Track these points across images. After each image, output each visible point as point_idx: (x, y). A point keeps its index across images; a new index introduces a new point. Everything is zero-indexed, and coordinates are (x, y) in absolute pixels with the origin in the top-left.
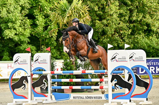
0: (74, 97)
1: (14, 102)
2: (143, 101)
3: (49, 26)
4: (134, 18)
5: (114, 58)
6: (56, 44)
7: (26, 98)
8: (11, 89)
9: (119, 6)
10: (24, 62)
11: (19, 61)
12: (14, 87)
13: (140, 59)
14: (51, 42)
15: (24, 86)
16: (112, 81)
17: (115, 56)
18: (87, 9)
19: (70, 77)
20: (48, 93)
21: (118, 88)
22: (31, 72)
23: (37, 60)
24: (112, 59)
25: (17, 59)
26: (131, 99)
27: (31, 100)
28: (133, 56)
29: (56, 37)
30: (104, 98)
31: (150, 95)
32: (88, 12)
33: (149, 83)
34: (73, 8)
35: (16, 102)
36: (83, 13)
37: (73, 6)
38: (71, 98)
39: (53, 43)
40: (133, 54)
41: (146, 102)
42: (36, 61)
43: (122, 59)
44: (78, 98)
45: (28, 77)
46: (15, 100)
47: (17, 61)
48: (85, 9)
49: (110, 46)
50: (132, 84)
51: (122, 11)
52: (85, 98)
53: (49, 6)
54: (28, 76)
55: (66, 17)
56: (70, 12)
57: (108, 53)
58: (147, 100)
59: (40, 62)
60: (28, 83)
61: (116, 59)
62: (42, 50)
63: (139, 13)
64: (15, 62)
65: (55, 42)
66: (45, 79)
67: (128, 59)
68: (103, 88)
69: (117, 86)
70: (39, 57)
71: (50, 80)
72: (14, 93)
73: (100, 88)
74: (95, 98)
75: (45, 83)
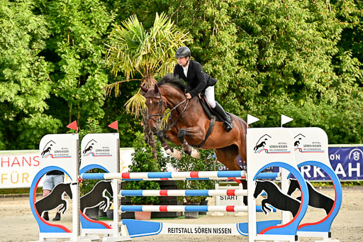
0: (169, 230)
1: (41, 239)
3: (90, 77)
5: (261, 145)
6: (104, 114)
7: (67, 231)
8: (35, 211)
9: (236, 34)
10: (64, 153)
13: (315, 148)
14: (94, 110)
15: (63, 205)
16: (255, 196)
17: (263, 140)
18: (184, 41)
19: (149, 186)
20: (112, 218)
21: (270, 210)
22: (79, 174)
23: (89, 149)
24: (258, 147)
25: (49, 146)
27: (79, 234)
28: (300, 141)
29: (104, 99)
30: (235, 232)
34: (154, 37)
35: (45, 239)
37: (155, 34)
38: (164, 231)
40: (300, 136)
41: (327, 241)
42: (86, 151)
43: (278, 148)
44: (178, 231)
46: (43, 235)
47: (47, 151)
48: (180, 40)
50: (300, 202)
51: (243, 45)
52: (193, 231)
53: (89, 34)
54: (73, 184)
58: (330, 236)
59: (95, 153)
61: (265, 148)
62: (89, 128)
63: (279, 49)
66: (106, 190)
67: (291, 147)
68: (233, 211)
69: (267, 205)
70: (93, 142)
71: (118, 193)
72: (41, 219)
73: (228, 210)
74: (215, 231)
75: (107, 198)
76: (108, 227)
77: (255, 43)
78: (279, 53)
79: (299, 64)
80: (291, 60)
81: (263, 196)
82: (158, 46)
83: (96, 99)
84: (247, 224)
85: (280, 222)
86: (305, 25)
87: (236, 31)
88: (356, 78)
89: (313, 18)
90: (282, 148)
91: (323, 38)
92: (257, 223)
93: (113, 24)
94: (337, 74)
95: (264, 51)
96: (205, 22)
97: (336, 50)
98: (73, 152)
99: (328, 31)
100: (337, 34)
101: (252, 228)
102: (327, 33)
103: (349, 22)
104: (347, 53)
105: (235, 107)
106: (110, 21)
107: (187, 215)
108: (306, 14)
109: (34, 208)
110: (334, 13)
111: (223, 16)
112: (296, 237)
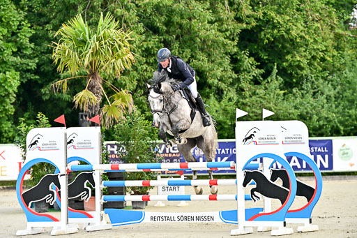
0: (152, 218)
1: (29, 228)
5: (250, 137)
7: (56, 220)
8: (23, 202)
10: (52, 146)
11: (39, 144)
13: (296, 139)
14: (4, 107)
16: (245, 185)
17: (251, 132)
20: (95, 210)
21: (259, 198)
23: (70, 142)
24: (246, 139)
25: (36, 139)
27: (68, 223)
30: (218, 220)
31: (316, 212)
32: (129, 45)
33: (314, 188)
34: (102, 35)
35: (32, 228)
36: (120, 46)
38: (147, 220)
41: (308, 227)
42: (68, 144)
43: (267, 140)
44: (161, 219)
46: (30, 225)
48: (124, 38)
49: (240, 113)
51: (150, 44)
52: (176, 219)
54: (61, 175)
55: (88, 55)
56: (98, 43)
57: (236, 128)
58: (310, 222)
59: (76, 145)
60: (60, 189)
61: (254, 140)
63: (184, 48)
64: (32, 145)
68: (216, 199)
70: (74, 135)
71: (101, 184)
72: (28, 209)
73: (210, 199)
75: (89, 188)
76: (90, 217)
77: (161, 43)
78: (183, 52)
79: (202, 61)
80: (195, 59)
81: (252, 185)
82: (105, 44)
84: (237, 211)
85: (262, 209)
86: (208, 26)
87: (143, 31)
88: (253, 76)
89: (214, 19)
90: (271, 140)
91: (225, 38)
92: (246, 210)
93: (23, 23)
94: (236, 73)
97: (235, 50)
98: (62, 145)
99: (229, 32)
100: (235, 34)
101: (241, 215)
102: (228, 34)
103: (247, 24)
104: (245, 53)
105: (142, 103)
106: (19, 19)
107: (135, 206)
108: (209, 16)
109: (21, 198)
110: (232, 15)
111: (133, 16)
112: (285, 223)
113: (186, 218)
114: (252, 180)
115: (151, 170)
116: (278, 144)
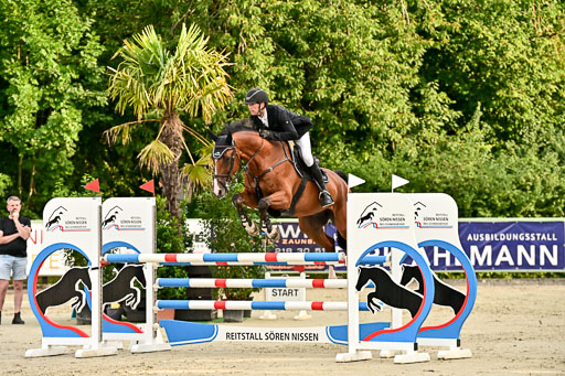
0: (228, 335)
1: (45, 346)
2: (447, 349)
3: (54, 113)
4: (321, 94)
5: (368, 217)
6: (73, 169)
7: (83, 335)
8: (36, 307)
9: (273, 53)
10: (79, 225)
11: (61, 222)
12: (43, 302)
13: (440, 221)
14: (58, 163)
15: (77, 298)
17: (370, 210)
18: (223, 65)
20: (144, 321)
21: (379, 308)
22: (101, 255)
23: (110, 219)
24: (363, 219)
25: (57, 214)
26: (419, 340)
27: (101, 340)
28: (418, 211)
29: (75, 146)
30: (324, 339)
32: (224, 73)
34: (182, 58)
35: (50, 346)
36: (211, 75)
37: (183, 55)
38: (221, 337)
39: (62, 165)
40: (419, 206)
41: (454, 352)
43: (393, 222)
44: (241, 337)
45: (89, 271)
46: (47, 341)
47: (55, 221)
48: (217, 63)
51: (283, 70)
52: (263, 337)
53: (54, 48)
54: (93, 269)
55: (161, 88)
56: (175, 70)
57: (348, 203)
58: (458, 345)
59: (120, 225)
60: (90, 288)
61: (373, 221)
62: (84, 190)
63: (335, 77)
64: (51, 223)
65: (71, 163)
66: (135, 278)
67: (410, 220)
68: (321, 309)
69: (375, 300)
70: (117, 210)
71: (154, 282)
72: (45, 318)
73: (314, 308)
74: (295, 337)
75: (137, 289)
76: (139, 331)
77: (299, 68)
78: (334, 83)
79: (363, 98)
80: (353, 94)
81: (370, 287)
82: (187, 71)
83: (62, 146)
84: (346, 327)
85: (389, 325)
86: (373, 43)
87: (272, 49)
88: (444, 121)
89: (384, 32)
90: (397, 221)
91: (399, 62)
92: (360, 325)
93: (88, 34)
94: (417, 116)
95: (313, 80)
96: (227, 34)
97: (416, 81)
98: (94, 224)
99: (406, 53)
100: (417, 56)
101: (354, 333)
102: (404, 55)
103: (435, 40)
104: (432, 85)
106: (83, 29)
107: (227, 318)
108: (375, 27)
109: (34, 302)
110: (413, 26)
111: (255, 27)
112: (416, 345)
113: (278, 336)
114: (370, 281)
115: (229, 263)
116: (407, 227)
